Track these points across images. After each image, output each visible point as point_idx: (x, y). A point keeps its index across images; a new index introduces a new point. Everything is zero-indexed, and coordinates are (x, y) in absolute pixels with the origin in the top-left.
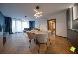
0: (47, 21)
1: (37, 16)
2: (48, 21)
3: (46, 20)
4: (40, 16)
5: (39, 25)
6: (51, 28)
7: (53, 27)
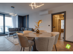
0: (50, 15)
1: (35, 6)
2: (53, 15)
3: (49, 13)
4: (40, 6)
5: (38, 23)
6: (58, 28)
7: (60, 26)
